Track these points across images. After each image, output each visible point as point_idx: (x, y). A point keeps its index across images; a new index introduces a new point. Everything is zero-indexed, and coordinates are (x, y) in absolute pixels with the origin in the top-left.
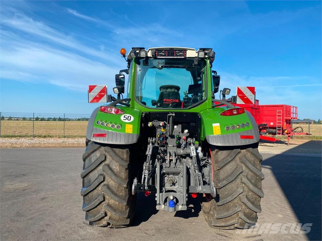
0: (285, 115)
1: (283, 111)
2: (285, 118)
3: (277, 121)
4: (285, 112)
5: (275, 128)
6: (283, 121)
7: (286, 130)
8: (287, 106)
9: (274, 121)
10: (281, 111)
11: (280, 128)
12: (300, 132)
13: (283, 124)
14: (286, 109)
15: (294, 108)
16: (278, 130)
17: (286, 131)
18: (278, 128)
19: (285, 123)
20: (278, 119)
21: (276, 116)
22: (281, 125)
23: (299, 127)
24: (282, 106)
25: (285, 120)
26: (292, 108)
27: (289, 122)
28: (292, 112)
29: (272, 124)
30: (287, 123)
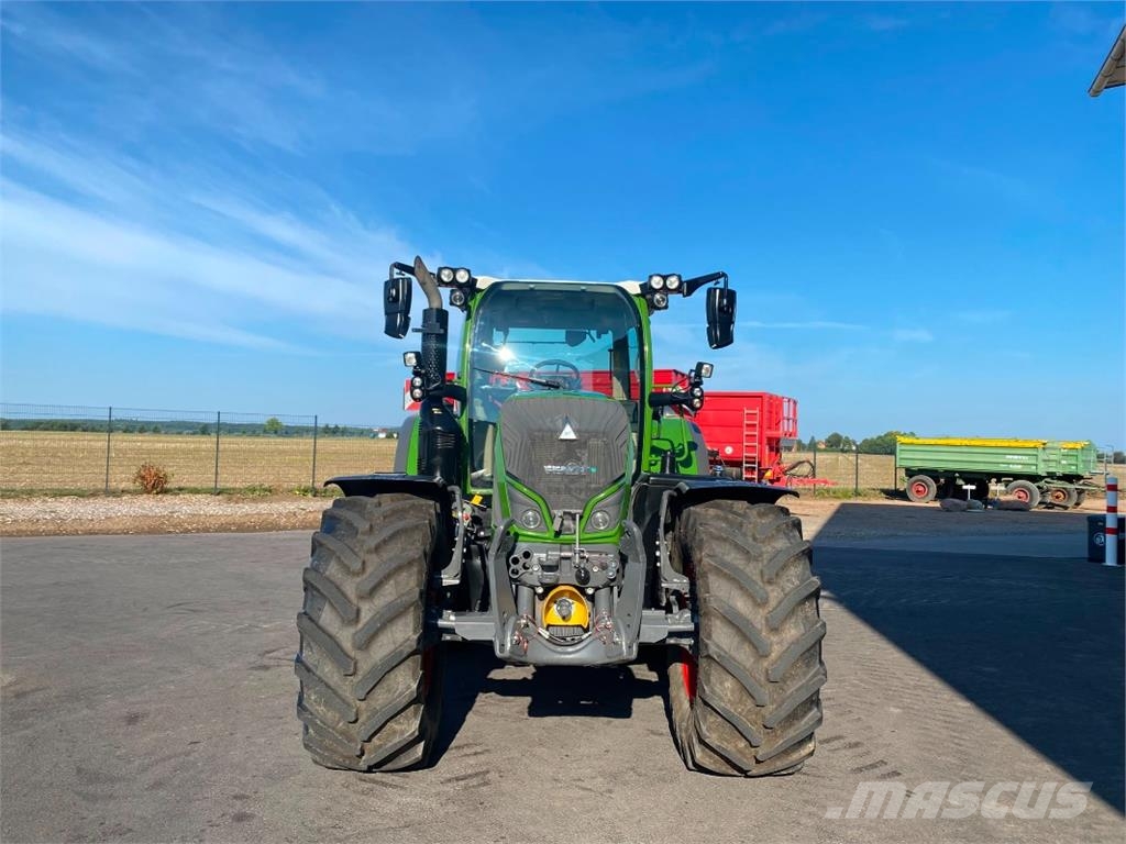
0: (765, 425)
1: (761, 411)
2: (769, 433)
3: (745, 444)
4: (766, 415)
5: (738, 464)
6: (760, 443)
7: (767, 470)
8: (771, 397)
9: (736, 443)
10: (757, 411)
11: (754, 463)
12: (807, 476)
13: (761, 452)
14: (769, 407)
15: (791, 403)
16: (746, 468)
17: (769, 474)
18: (747, 463)
19: (767, 447)
20: (747, 436)
21: (742, 427)
22: (756, 455)
23: (803, 462)
24: (760, 396)
25: (765, 441)
26: (785, 405)
27: (775, 446)
28: (785, 415)
29: (729, 450)
30: (771, 449)
